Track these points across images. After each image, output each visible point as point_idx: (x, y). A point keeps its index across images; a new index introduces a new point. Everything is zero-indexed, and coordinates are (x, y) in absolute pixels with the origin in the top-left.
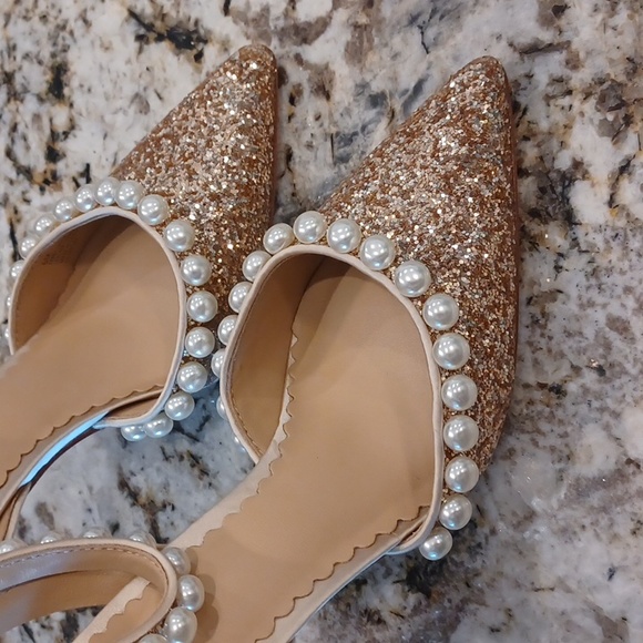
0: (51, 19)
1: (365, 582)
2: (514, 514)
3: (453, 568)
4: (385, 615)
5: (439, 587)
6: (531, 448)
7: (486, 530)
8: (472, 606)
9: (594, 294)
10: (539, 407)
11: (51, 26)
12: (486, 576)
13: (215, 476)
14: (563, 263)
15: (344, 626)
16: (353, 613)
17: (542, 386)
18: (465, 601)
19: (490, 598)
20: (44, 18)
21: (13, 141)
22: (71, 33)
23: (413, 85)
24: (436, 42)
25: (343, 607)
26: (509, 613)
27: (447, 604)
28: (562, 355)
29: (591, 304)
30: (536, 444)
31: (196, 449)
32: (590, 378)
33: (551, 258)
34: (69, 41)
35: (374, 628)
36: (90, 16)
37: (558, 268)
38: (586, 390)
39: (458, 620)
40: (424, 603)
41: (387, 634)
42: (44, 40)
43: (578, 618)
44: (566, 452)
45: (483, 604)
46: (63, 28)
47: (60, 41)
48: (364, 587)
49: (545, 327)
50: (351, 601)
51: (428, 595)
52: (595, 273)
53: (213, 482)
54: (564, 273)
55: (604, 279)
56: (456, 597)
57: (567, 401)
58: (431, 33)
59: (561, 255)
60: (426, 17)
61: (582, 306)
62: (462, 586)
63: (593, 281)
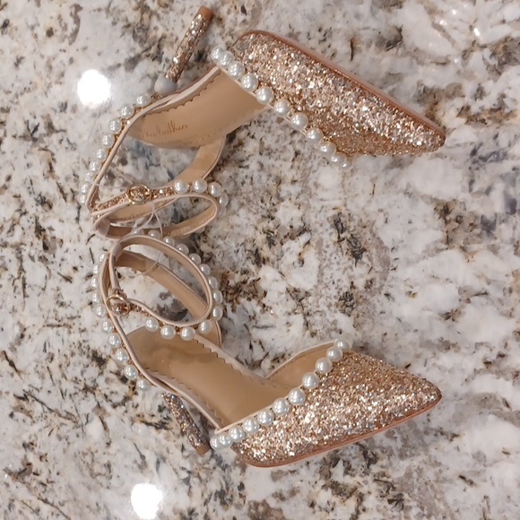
0: (74, 350)
1: (352, 283)
2: (340, 192)
3: (356, 232)
4: (369, 277)
5: (362, 243)
6: (316, 174)
7: (343, 209)
8: (374, 228)
9: (267, 125)
10: (301, 165)
11: (77, 351)
12: (363, 217)
13: (286, 350)
14: (252, 134)
15: (369, 303)
16: (364, 295)
17: (293, 160)
18: (371, 231)
19: (373, 218)
20: (73, 354)
21: (111, 401)
22: (84, 341)
23: (168, 176)
24: (158, 160)
25: (361, 300)
26: (381, 211)
27: (370, 242)
28: (285, 147)
29: (270, 128)
30: (315, 171)
31: (272, 356)
32: (296, 138)
33: (249, 138)
34: (86, 344)
35: (374, 287)
36: (82, 328)
37: (253, 137)
38: (300, 141)
39: (378, 238)
40: (368, 253)
41: (377, 280)
42: (81, 358)
43: (389, 178)
44: (321, 158)
45: (374, 222)
46: (81, 345)
47: (85, 350)
48: (354, 284)
49: (272, 151)
50: (359, 294)
51: (365, 250)
52: (259, 122)
53: (288, 352)
54: (256, 136)
55: (263, 119)
56: (369, 236)
57: (302, 151)
58: (154, 161)
59: (249, 134)
60: (148, 161)
61: (269, 132)
62: (364, 229)
63: (262, 124)
